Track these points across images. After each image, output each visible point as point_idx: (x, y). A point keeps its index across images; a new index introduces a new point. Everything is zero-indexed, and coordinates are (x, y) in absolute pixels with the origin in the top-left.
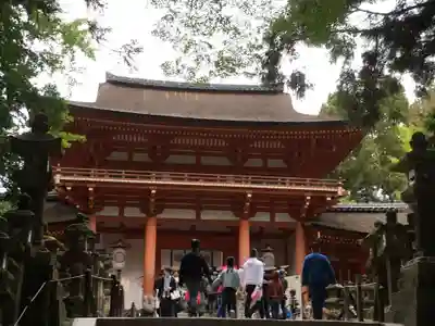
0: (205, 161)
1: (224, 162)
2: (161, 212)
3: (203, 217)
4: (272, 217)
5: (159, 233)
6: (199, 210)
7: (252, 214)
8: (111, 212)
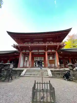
2: (32, 51)
3: (39, 51)
7: (48, 50)
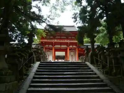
0: (62, 38)
1: (65, 38)
2: (55, 46)
3: (62, 47)
4: (73, 46)
5: (55, 49)
6: (61, 45)
7: (69, 46)
8: (47, 46)
